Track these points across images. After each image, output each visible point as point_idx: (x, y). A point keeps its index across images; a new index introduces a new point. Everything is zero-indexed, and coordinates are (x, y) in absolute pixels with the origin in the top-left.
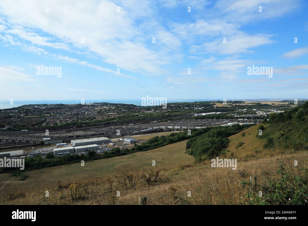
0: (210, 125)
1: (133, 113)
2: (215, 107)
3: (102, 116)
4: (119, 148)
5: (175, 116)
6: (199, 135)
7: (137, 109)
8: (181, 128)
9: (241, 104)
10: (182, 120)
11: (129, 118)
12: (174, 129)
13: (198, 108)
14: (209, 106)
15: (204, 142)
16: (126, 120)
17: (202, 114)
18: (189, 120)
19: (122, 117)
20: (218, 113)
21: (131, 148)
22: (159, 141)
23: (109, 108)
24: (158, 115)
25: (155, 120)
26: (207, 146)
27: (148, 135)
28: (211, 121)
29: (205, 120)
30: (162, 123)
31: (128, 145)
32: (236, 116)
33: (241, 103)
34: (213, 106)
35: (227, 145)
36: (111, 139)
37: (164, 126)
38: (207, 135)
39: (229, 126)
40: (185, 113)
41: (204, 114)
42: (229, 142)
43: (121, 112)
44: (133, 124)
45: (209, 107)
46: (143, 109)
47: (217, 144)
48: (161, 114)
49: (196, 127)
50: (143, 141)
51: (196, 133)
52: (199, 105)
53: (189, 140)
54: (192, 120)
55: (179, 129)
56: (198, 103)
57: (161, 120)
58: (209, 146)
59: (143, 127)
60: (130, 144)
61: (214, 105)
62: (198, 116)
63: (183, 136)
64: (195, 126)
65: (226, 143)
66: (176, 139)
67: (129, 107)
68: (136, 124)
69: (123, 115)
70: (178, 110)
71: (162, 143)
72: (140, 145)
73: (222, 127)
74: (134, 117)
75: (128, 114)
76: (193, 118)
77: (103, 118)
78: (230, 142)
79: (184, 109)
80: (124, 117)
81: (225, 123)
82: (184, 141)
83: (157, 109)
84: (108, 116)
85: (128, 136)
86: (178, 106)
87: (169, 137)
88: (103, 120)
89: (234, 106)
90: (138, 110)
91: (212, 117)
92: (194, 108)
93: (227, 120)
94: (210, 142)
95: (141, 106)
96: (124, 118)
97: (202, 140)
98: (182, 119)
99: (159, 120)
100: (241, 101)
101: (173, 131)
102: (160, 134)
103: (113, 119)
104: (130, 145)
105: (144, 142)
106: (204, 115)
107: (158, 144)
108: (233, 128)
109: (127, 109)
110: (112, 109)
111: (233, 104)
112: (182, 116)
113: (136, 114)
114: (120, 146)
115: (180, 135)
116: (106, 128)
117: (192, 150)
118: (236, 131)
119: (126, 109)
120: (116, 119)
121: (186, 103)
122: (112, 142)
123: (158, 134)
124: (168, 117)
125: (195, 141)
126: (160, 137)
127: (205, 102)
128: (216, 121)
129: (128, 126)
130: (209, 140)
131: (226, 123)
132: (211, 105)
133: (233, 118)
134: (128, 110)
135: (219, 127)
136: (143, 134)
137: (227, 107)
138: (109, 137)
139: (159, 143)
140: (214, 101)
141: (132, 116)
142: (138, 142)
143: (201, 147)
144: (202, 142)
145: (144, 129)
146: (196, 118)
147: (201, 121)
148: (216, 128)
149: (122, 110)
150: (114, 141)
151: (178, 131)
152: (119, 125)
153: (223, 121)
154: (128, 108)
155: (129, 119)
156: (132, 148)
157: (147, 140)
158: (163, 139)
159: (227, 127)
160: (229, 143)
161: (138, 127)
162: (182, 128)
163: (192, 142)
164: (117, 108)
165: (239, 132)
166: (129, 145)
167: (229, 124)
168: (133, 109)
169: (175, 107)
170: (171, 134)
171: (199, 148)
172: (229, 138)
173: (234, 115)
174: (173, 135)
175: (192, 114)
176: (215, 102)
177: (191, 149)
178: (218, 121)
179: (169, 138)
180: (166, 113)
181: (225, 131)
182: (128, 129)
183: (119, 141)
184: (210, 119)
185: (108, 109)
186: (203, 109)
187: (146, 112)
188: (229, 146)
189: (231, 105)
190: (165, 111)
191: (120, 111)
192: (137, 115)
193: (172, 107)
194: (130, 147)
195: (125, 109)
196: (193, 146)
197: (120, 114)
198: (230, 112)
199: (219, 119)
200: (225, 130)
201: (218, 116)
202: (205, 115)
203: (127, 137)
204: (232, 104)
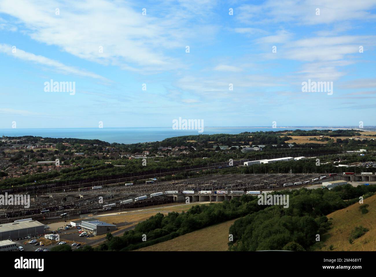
0: (280, 187)
1: (101, 161)
2: (289, 145)
3: (24, 168)
4: (69, 244)
5: (200, 165)
6: (257, 211)
7: (108, 151)
8: (215, 195)
9: (351, 138)
10: (215, 175)
11: (91, 172)
12: (198, 197)
13: (251, 146)
14: (275, 143)
15: (272, 226)
16: (85, 177)
17: (261, 161)
18: (231, 175)
19: (74, 170)
20: (298, 159)
21: (99, 244)
22: (164, 226)
23: (41, 150)
24: (160, 165)
25: (153, 177)
26: (278, 236)
27: (139, 212)
28: (282, 177)
29: (267, 175)
30: (171, 183)
31: (91, 238)
32: (340, 165)
33: (351, 136)
34: (286, 142)
35: (326, 234)
36: (48, 226)
37: (174, 190)
38: (276, 210)
39: (326, 188)
40: (220, 159)
41: (265, 161)
42: (331, 226)
43: (70, 158)
44: (100, 187)
45: (276, 146)
46: (123, 150)
47: (303, 231)
48: (165, 163)
49: (248, 192)
50: (126, 227)
51: (251, 204)
52: (253, 140)
53: (235, 222)
54: (239, 175)
55: (209, 197)
56: (251, 137)
57: (167, 176)
58: (284, 237)
59: (125, 193)
60: (95, 233)
61: (288, 140)
62: (251, 166)
63: (220, 211)
64: (246, 190)
65: (323, 228)
66: (204, 220)
67: (89, 147)
68: (108, 187)
69: (76, 167)
70: (204, 151)
71: (171, 230)
72: (121, 235)
73: (310, 191)
74: (103, 171)
75: (88, 163)
76: (240, 172)
77: (27, 173)
78: (333, 228)
79: (218, 149)
80: (79, 171)
81: (315, 183)
82: (222, 224)
83: (157, 150)
84: (39, 169)
85: (91, 216)
86: (205, 142)
87: (188, 215)
88: (26, 179)
89: (335, 142)
90: (112, 152)
91: (284, 168)
92: (241, 148)
93: (321, 174)
94: (285, 225)
95: (119, 144)
96: (79, 173)
97: (267, 222)
98: (214, 173)
99: (162, 176)
100: (352, 130)
101: (195, 201)
102: (166, 210)
103: (51, 176)
104: (96, 238)
105: (129, 228)
106: (266, 164)
107: (163, 232)
108: (337, 194)
109: (86, 151)
110: (48, 153)
111: (332, 138)
112: (214, 165)
113: (108, 163)
114: (72, 239)
115: (213, 210)
116: (35, 198)
117: (244, 246)
118: (345, 201)
119: (83, 152)
120: (59, 175)
121: (223, 135)
122: (52, 233)
123: (161, 208)
124: (182, 169)
125: (250, 223)
126: (167, 217)
127: (266, 132)
128: (294, 177)
129: (90, 192)
130: (284, 222)
131: (318, 182)
132: (281, 139)
133: (333, 170)
134: (88, 154)
135: (302, 191)
136: (125, 209)
137: (319, 145)
138: (43, 220)
139: (166, 230)
140: (287, 131)
141: (99, 167)
142: (114, 229)
143: (264, 238)
144: (266, 227)
145: (127, 198)
146: (249, 171)
147: (260, 176)
148: (296, 195)
149: (73, 153)
150: (57, 229)
151: (207, 201)
152: (67, 189)
153: (311, 176)
154: (88, 150)
155: (90, 174)
156: (102, 245)
157: (137, 223)
158: (173, 220)
159: (322, 192)
160: (330, 229)
161: (114, 193)
162: (216, 193)
163: (242, 226)
164: (62, 149)
165: (350, 204)
166: (93, 236)
167: (325, 184)
168: (101, 150)
169: (199, 145)
170: (193, 207)
171: (261, 242)
172: (328, 216)
173: (337, 164)
174: (196, 210)
175: (239, 162)
176: (291, 132)
177: (241, 242)
178: (298, 176)
179: (187, 217)
180: (177, 159)
181: (318, 200)
182: (89, 199)
183: (68, 229)
184: (280, 173)
185: (38, 151)
186: (263, 148)
187: (131, 157)
188: (330, 235)
189: (327, 139)
190: (174, 156)
191: (68, 155)
192: (110, 166)
193: (191, 144)
194: (95, 242)
195: (80, 152)
196: (247, 237)
197: (68, 164)
198: (326, 156)
199: (301, 172)
200: (318, 198)
201: (298, 166)
202: (267, 162)
203: (86, 218)
204: (329, 137)
